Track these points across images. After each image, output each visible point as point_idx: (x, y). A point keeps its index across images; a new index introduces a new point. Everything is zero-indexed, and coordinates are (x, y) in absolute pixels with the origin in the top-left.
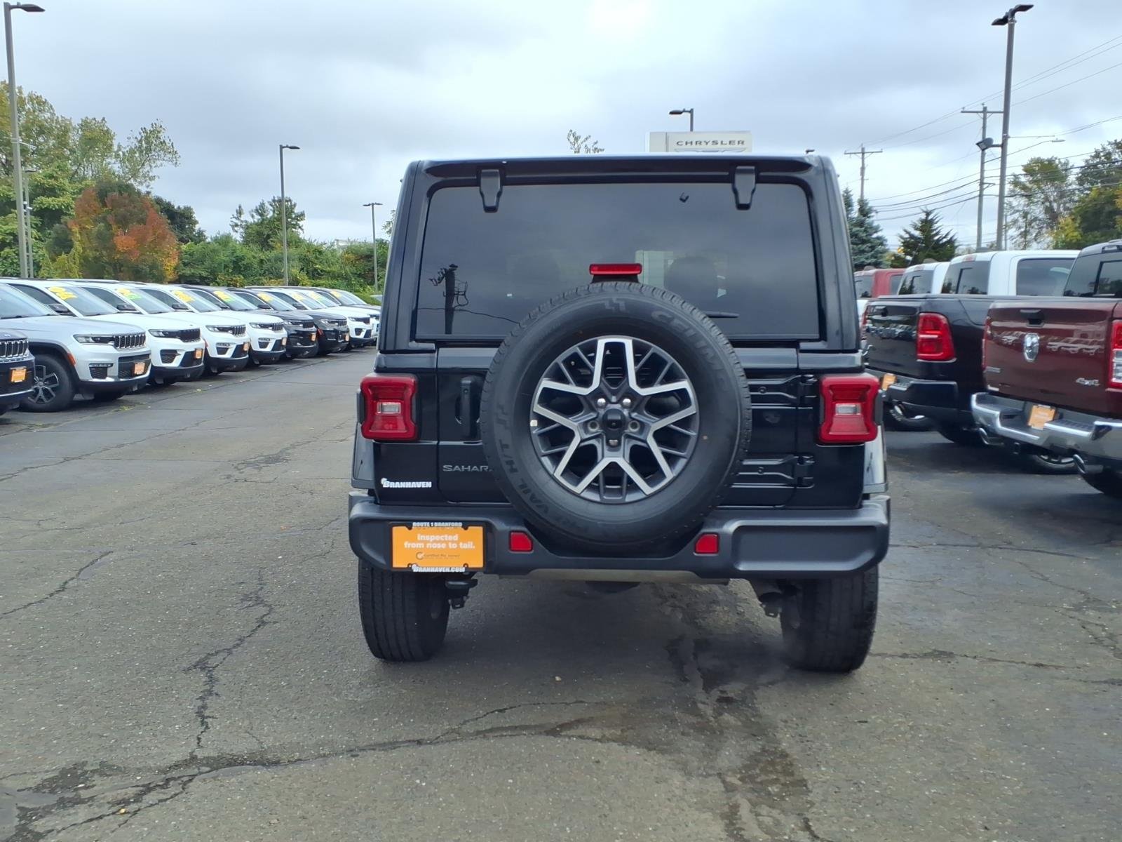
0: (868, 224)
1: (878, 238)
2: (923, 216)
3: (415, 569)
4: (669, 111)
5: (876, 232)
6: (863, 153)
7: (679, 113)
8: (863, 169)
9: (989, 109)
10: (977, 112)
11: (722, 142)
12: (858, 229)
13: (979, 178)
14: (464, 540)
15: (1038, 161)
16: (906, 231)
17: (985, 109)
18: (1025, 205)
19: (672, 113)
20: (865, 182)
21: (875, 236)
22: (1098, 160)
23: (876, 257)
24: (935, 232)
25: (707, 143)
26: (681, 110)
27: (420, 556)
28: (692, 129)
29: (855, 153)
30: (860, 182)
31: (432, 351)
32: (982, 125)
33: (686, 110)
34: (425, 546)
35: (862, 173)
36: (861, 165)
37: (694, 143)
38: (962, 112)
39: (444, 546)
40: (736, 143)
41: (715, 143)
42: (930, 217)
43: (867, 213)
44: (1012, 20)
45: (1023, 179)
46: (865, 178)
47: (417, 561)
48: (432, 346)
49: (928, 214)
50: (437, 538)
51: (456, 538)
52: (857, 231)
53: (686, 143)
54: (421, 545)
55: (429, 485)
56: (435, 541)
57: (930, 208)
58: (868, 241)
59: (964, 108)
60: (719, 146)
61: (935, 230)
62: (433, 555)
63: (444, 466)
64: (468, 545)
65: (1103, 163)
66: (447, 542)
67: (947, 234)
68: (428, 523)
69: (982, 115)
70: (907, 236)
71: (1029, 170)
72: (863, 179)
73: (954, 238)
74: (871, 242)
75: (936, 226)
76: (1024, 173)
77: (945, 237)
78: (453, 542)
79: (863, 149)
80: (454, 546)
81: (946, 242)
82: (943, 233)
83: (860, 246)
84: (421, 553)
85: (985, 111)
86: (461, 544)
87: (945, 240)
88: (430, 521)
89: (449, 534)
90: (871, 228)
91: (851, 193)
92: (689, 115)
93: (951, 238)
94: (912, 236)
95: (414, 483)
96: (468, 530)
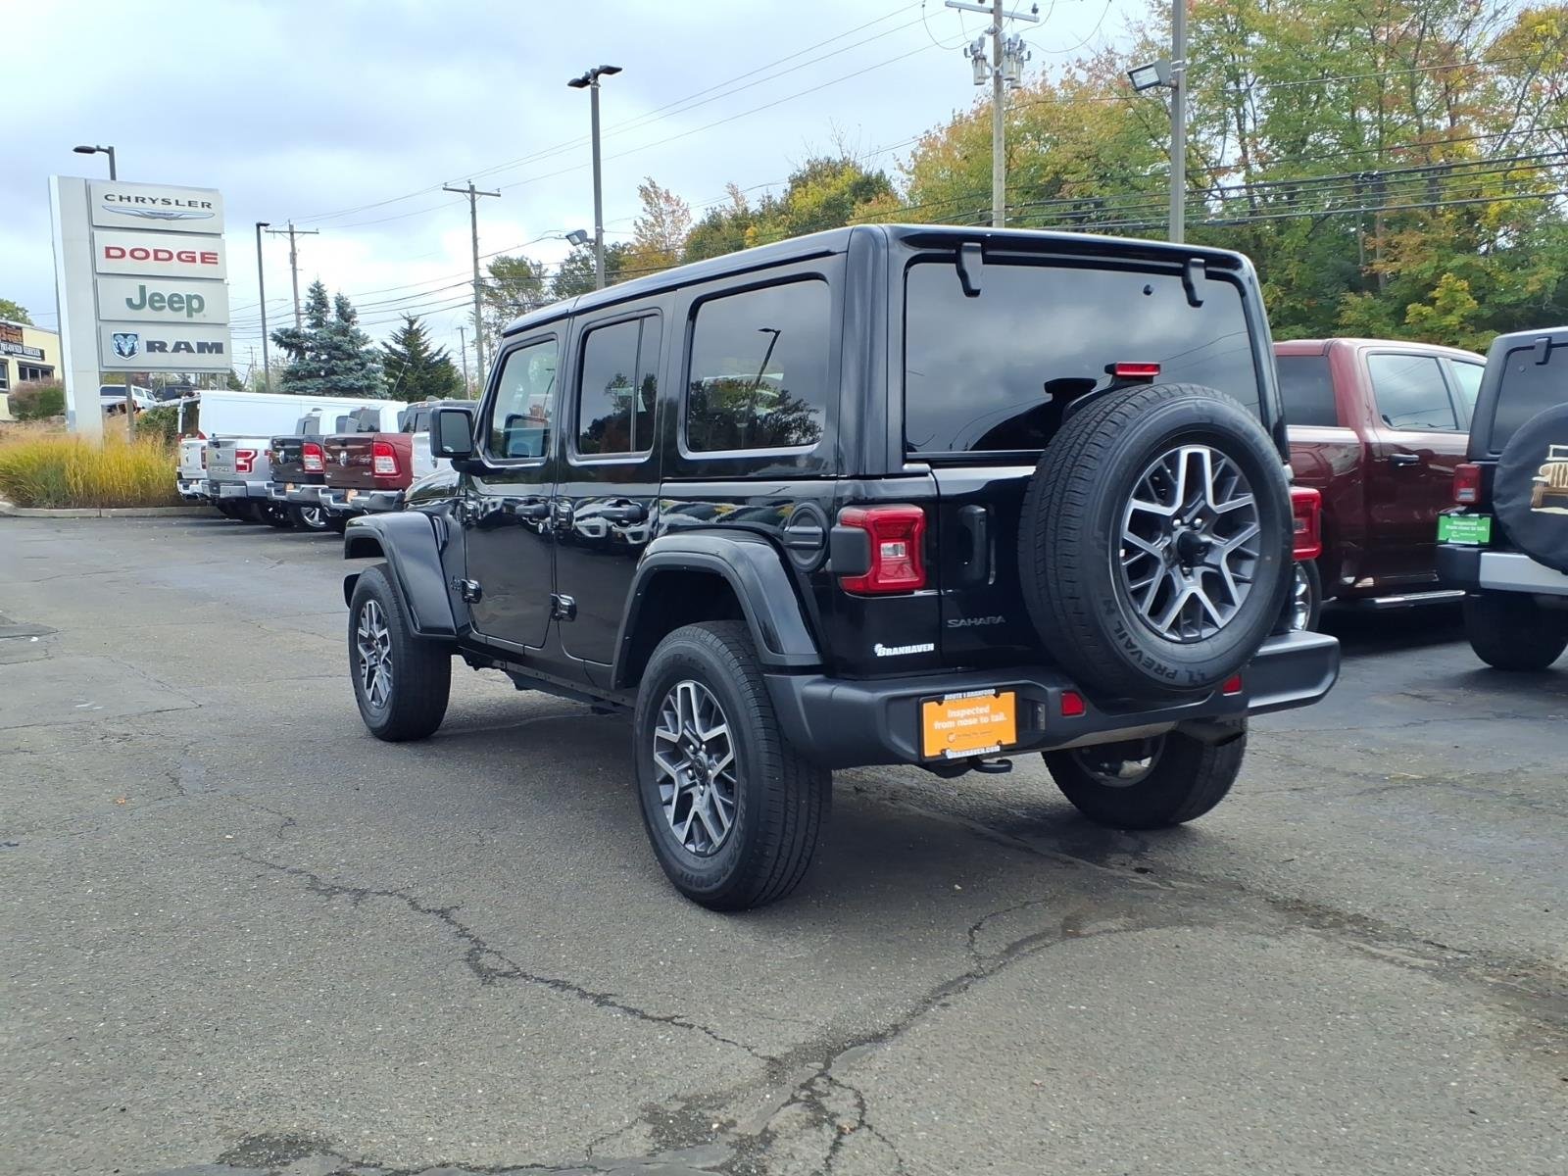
0: (353, 332)
1: (368, 352)
2: (406, 326)
3: (950, 755)
4: (75, 147)
5: (364, 343)
6: (292, 233)
7: (90, 151)
8: (293, 255)
9: (477, 189)
10: (463, 191)
11: (177, 201)
12: (342, 338)
13: (473, 278)
14: (994, 711)
15: (506, 261)
16: (385, 344)
17: (472, 187)
18: (495, 317)
19: (78, 150)
20: (298, 273)
21: (363, 348)
22: (574, 265)
23: (367, 379)
24: (422, 348)
25: (154, 202)
26: (94, 147)
27: (951, 738)
28: (113, 177)
29: (280, 232)
30: (291, 272)
31: (924, 474)
32: (470, 210)
33: (102, 147)
34: (956, 724)
35: (293, 261)
36: (290, 250)
37: (133, 199)
38: (444, 189)
39: (974, 721)
40: (200, 205)
41: (166, 202)
42: (415, 327)
43: (350, 317)
44: (595, 84)
45: (491, 283)
46: (298, 266)
47: (949, 745)
48: (926, 467)
49: (412, 323)
50: (969, 712)
51: (986, 710)
52: (341, 341)
53: (121, 198)
54: (950, 724)
55: (931, 647)
56: (967, 717)
57: (413, 313)
58: (357, 356)
59: (446, 184)
60: (173, 206)
61: (423, 344)
62: (966, 733)
63: (950, 622)
64: (1000, 718)
65: (580, 269)
66: (977, 716)
67: (440, 351)
68: (961, 694)
69: (469, 195)
70: (387, 351)
71: (495, 271)
72: (294, 269)
73: (449, 356)
74: (360, 358)
75: (424, 339)
76: (492, 276)
77: (437, 354)
78: (984, 715)
79: (291, 227)
80: (985, 720)
81: (437, 362)
82: (433, 348)
83: (346, 361)
84: (952, 734)
85: (472, 191)
86: (992, 716)
87: (437, 358)
88: (962, 691)
89: (979, 706)
90: (358, 337)
91: (324, 288)
92: (107, 155)
93: (446, 355)
94: (393, 352)
95: (914, 647)
96: (1000, 698)
